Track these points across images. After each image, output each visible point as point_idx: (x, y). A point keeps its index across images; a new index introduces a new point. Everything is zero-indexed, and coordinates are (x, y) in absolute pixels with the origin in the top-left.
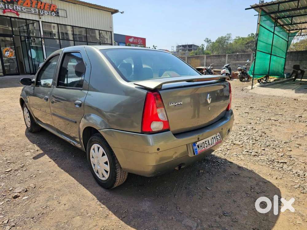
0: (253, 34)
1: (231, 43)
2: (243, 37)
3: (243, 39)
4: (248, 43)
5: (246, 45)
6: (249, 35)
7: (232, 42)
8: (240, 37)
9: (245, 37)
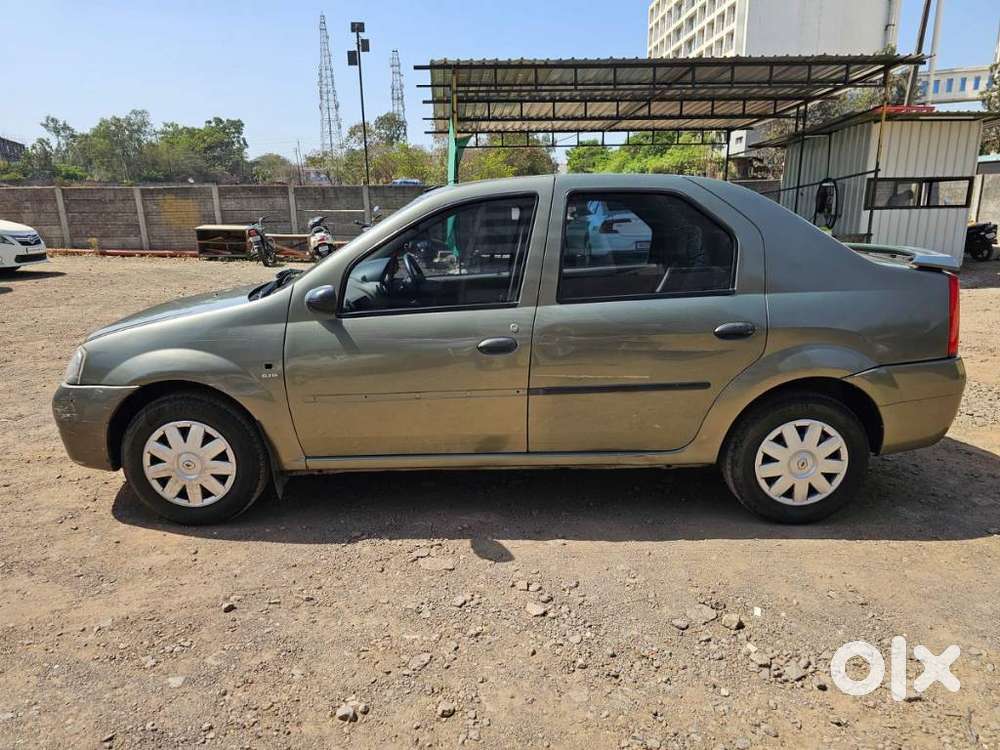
0: (221, 121)
1: (151, 144)
2: (190, 126)
3: (191, 132)
4: (210, 148)
5: (205, 152)
6: (210, 122)
7: (154, 139)
8: (180, 127)
9: (196, 127)
